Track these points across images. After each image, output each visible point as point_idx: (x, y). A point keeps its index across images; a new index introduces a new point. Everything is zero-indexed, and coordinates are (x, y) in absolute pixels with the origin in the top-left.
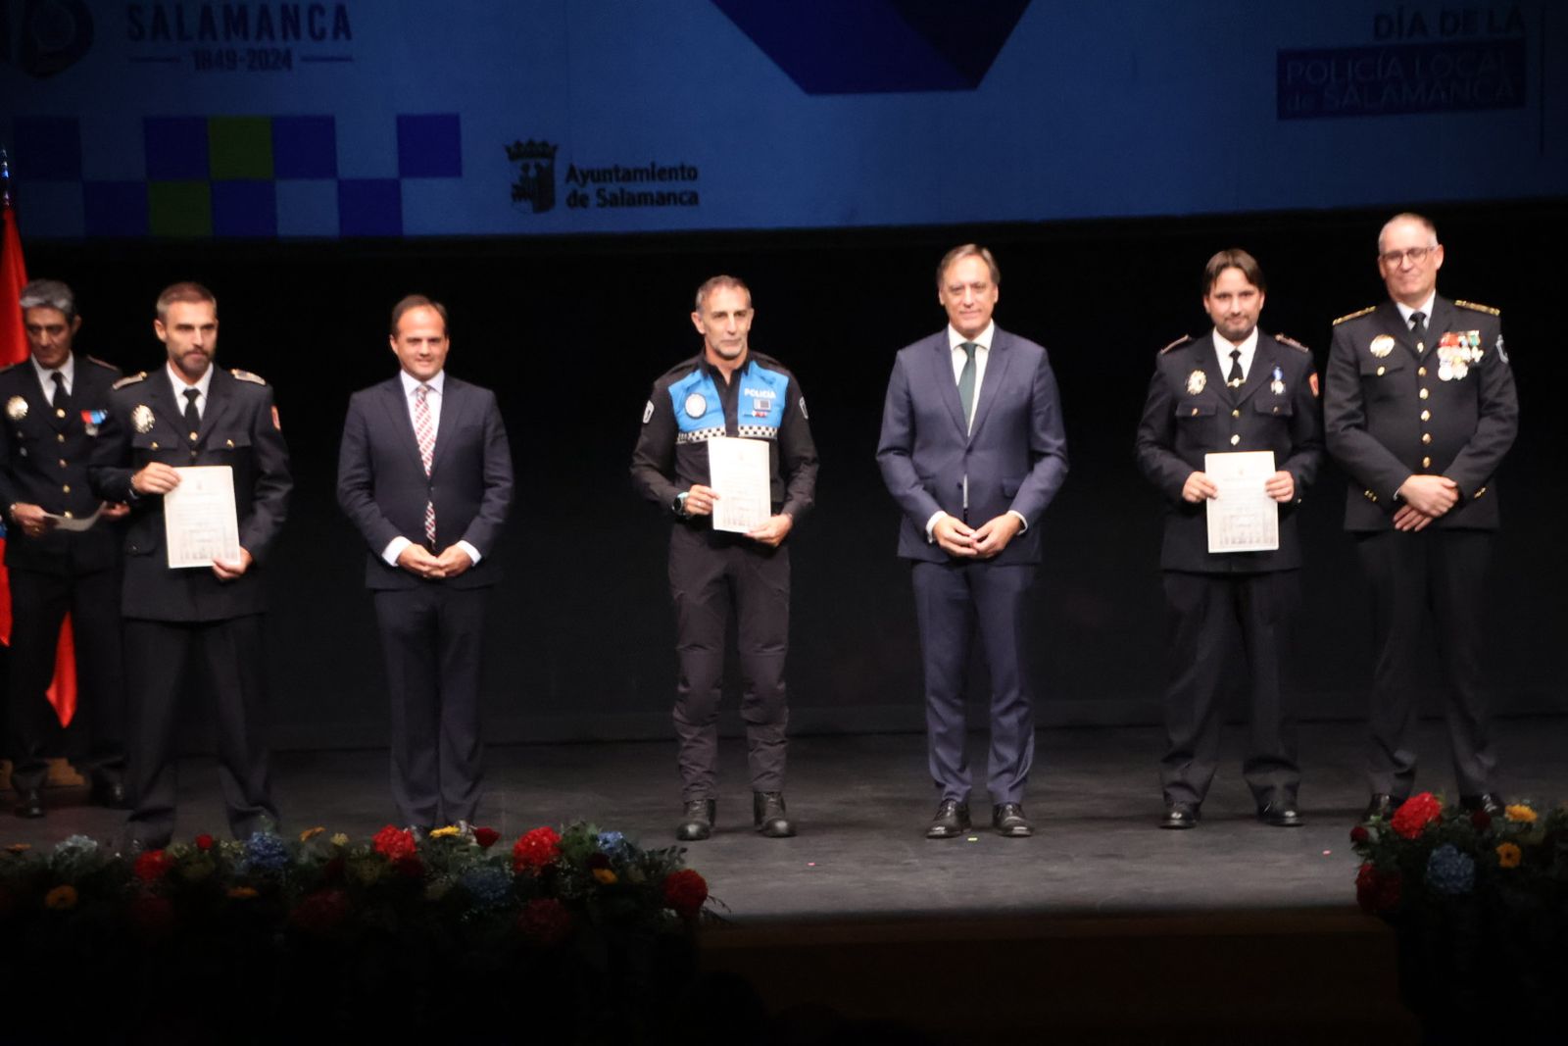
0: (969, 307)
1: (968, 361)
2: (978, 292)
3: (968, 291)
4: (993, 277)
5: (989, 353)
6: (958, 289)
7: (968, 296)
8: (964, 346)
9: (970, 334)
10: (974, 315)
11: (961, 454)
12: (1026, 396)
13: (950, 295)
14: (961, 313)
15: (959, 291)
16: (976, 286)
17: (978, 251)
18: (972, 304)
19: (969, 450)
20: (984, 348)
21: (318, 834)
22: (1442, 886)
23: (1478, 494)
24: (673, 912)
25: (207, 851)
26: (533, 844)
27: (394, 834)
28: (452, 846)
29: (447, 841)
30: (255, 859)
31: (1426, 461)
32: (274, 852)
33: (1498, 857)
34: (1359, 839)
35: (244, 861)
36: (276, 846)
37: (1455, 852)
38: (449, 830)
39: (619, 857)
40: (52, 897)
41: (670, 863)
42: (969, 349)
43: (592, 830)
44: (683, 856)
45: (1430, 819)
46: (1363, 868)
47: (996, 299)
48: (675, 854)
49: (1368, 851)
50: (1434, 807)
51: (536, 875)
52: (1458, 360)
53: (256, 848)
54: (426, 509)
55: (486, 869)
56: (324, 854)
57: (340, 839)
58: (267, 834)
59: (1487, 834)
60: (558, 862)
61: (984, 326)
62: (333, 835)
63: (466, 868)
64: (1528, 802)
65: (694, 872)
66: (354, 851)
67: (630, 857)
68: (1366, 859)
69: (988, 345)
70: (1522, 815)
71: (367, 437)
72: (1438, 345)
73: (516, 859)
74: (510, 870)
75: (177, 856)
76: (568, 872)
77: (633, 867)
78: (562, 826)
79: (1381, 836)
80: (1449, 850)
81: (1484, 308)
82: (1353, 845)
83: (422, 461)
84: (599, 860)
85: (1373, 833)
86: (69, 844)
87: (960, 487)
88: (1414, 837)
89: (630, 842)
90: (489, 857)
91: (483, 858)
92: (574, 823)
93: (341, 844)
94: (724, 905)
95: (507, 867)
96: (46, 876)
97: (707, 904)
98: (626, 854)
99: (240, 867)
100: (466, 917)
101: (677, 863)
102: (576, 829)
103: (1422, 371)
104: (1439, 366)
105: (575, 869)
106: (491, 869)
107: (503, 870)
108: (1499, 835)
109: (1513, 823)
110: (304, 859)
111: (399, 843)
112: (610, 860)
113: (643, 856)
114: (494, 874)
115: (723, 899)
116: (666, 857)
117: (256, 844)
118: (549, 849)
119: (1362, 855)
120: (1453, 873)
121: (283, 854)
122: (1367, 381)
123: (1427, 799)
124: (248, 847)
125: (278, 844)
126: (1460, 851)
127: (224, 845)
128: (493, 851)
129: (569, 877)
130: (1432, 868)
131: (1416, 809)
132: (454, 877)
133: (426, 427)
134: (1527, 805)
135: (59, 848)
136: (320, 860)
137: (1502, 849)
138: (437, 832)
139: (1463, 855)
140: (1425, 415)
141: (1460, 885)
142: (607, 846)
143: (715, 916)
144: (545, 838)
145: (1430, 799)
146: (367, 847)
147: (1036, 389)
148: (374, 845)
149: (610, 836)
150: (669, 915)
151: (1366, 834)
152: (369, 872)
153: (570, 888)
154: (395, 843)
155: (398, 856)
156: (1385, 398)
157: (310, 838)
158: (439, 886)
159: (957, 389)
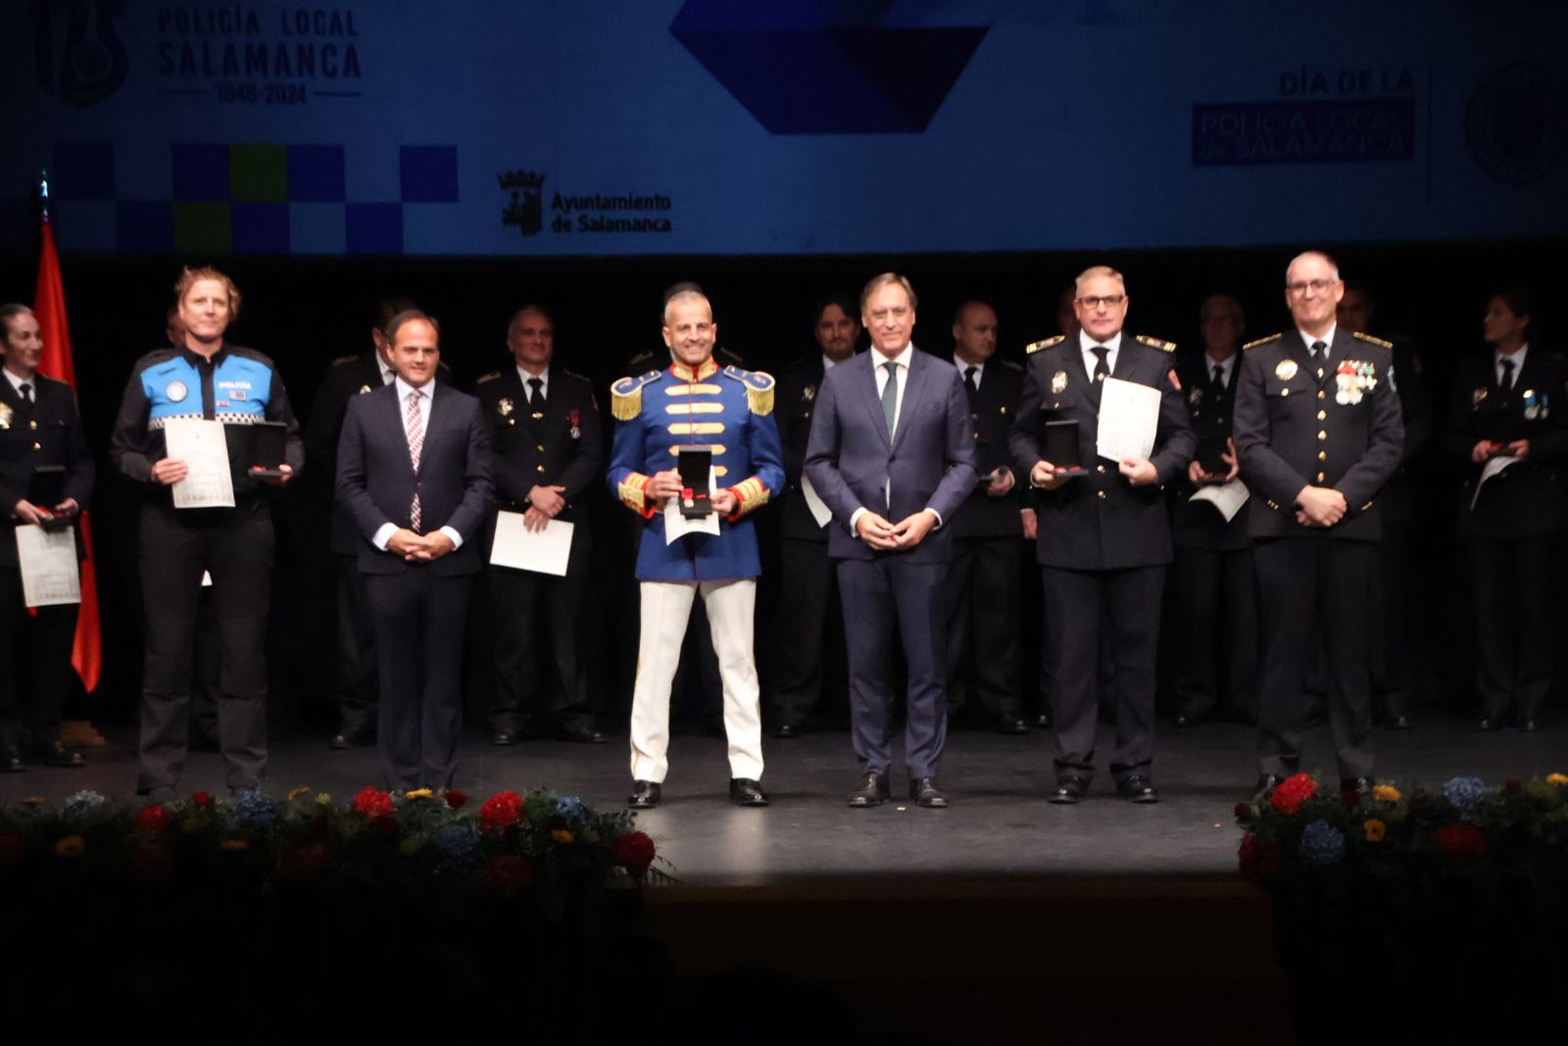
0: (891, 329)
1: (889, 379)
2: (899, 316)
3: (890, 315)
4: (912, 302)
5: (909, 371)
6: (882, 313)
7: (890, 320)
8: (885, 365)
9: (891, 354)
10: (893, 336)
11: (883, 462)
12: (942, 410)
13: (873, 319)
14: (884, 334)
15: (882, 315)
16: (897, 311)
17: (897, 279)
18: (894, 327)
19: (892, 459)
20: (904, 366)
21: (304, 793)
22: (1314, 857)
23: (1365, 508)
24: (624, 870)
25: (203, 808)
26: (499, 806)
27: (373, 794)
28: (425, 807)
29: (420, 802)
30: (247, 814)
31: (1321, 476)
32: (263, 810)
33: (1365, 832)
34: (1242, 815)
35: (237, 817)
36: (265, 805)
37: (1327, 827)
38: (423, 792)
39: (576, 820)
40: (62, 846)
41: (623, 825)
42: (891, 368)
43: (552, 794)
44: (634, 819)
45: (1305, 797)
46: (1244, 840)
47: (914, 322)
48: (627, 818)
49: (1250, 824)
50: (1309, 786)
51: (501, 833)
52: (1354, 387)
53: (247, 805)
54: (413, 501)
55: (455, 827)
56: (308, 811)
57: (324, 798)
58: (257, 792)
59: (1356, 811)
60: (521, 823)
61: (903, 347)
62: (317, 795)
63: (437, 826)
64: (1393, 782)
65: (643, 834)
66: (336, 810)
67: (586, 819)
68: (1248, 832)
69: (907, 364)
70: (1388, 795)
71: (362, 435)
72: (1336, 373)
73: (484, 820)
74: (479, 828)
75: (176, 810)
76: (530, 831)
77: (589, 828)
78: (525, 791)
79: (1264, 812)
80: (1321, 825)
81: (1378, 341)
82: (1236, 819)
83: (411, 460)
84: (558, 821)
85: (1256, 810)
86: (79, 798)
87: (883, 490)
88: (1291, 812)
89: (586, 805)
90: (459, 817)
91: (452, 818)
92: (536, 789)
93: (324, 803)
94: (670, 864)
95: (474, 827)
96: (56, 828)
97: (655, 863)
98: (582, 817)
99: (232, 823)
100: (437, 871)
101: (629, 825)
102: (538, 793)
103: (1321, 394)
104: (1336, 392)
105: (536, 830)
106: (460, 828)
107: (470, 828)
108: (1366, 813)
109: (1379, 801)
110: (290, 816)
111: (377, 803)
112: (568, 821)
113: (598, 819)
114: (463, 832)
115: (669, 859)
116: (618, 820)
117: (246, 801)
118: (513, 810)
119: (1244, 828)
120: (1325, 845)
121: (271, 811)
122: (1272, 401)
123: (1303, 779)
124: (240, 804)
125: (268, 802)
126: (1331, 827)
127: (219, 801)
128: (463, 813)
129: (530, 836)
130: (1307, 842)
131: (1293, 787)
132: (425, 835)
133: (417, 429)
134: (1392, 786)
135: (70, 802)
136: (305, 817)
137: (1369, 825)
138: (412, 794)
139: (1334, 830)
140: (1322, 435)
141: (1330, 856)
142: (565, 809)
143: (662, 874)
144: (510, 802)
145: (1307, 780)
146: (348, 806)
147: (951, 404)
148: (354, 805)
149: (568, 800)
150: (620, 872)
151: (1249, 810)
152: (349, 829)
153: (531, 846)
154: (373, 803)
155: (374, 814)
156: (1287, 417)
157: (296, 796)
158: (412, 843)
159: (881, 402)
